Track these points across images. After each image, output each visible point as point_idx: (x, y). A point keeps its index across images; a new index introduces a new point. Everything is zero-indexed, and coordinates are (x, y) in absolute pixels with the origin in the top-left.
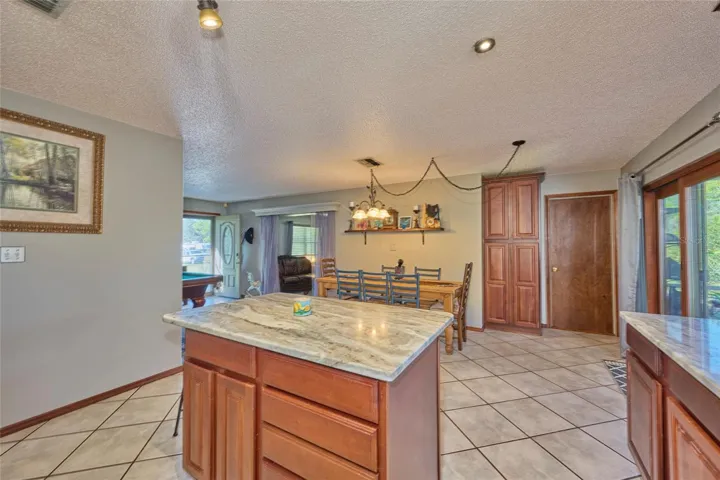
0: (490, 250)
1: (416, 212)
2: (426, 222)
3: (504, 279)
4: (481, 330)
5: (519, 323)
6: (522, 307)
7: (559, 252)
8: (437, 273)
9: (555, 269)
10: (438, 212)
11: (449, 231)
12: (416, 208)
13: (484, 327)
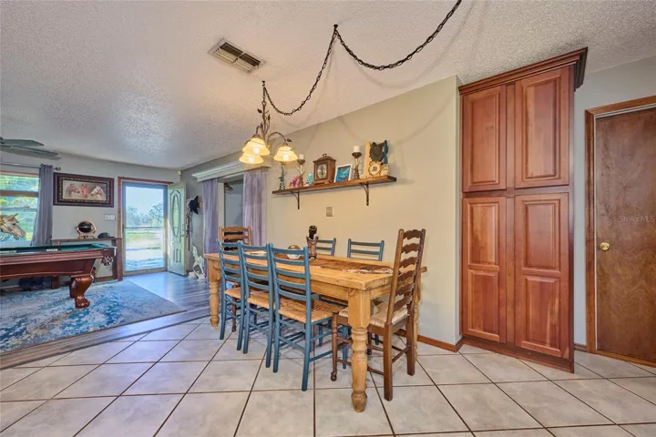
0: (472, 210)
1: (357, 155)
2: (369, 169)
3: (499, 262)
4: (455, 349)
5: (525, 344)
6: (531, 313)
7: (614, 215)
8: (377, 249)
9: (605, 245)
10: (387, 151)
11: (405, 182)
12: (356, 150)
13: (460, 344)
